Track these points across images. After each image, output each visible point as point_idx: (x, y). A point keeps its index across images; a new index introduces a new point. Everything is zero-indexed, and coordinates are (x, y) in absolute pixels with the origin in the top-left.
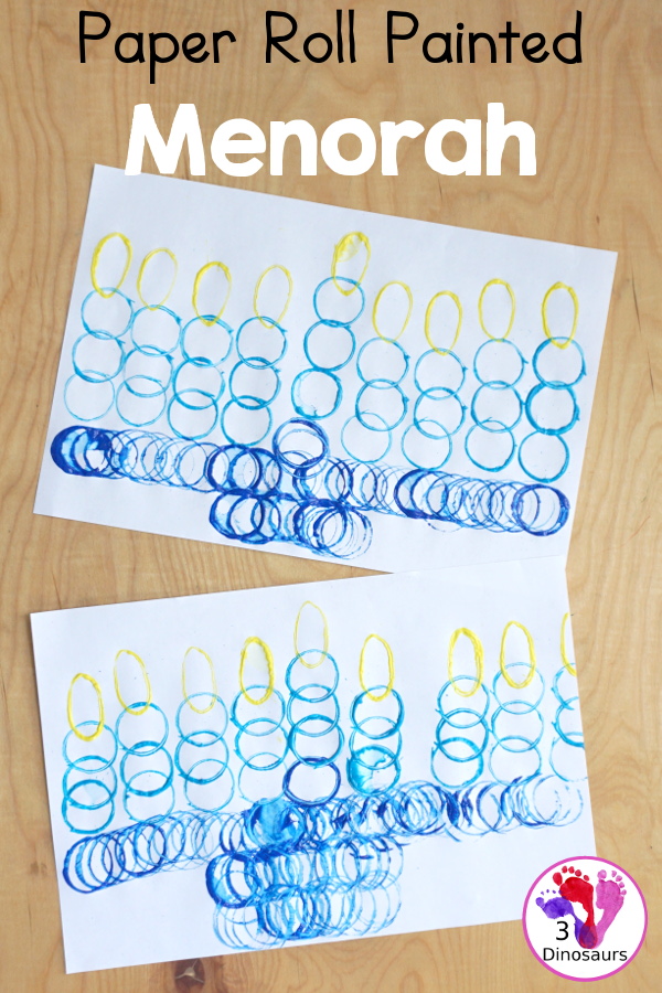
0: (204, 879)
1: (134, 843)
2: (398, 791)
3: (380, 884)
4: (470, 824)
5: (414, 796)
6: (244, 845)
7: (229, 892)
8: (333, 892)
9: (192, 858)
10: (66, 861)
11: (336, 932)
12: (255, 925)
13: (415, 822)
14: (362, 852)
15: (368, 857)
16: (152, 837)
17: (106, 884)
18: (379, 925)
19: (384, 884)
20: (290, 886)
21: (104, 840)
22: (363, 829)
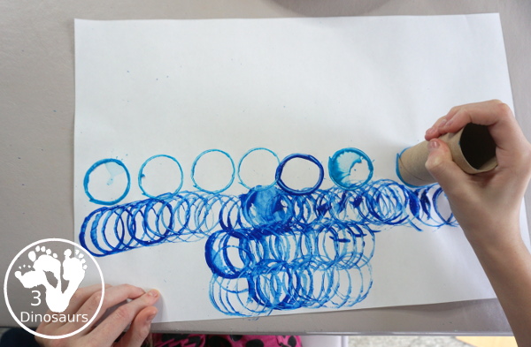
0: (203, 251)
1: (145, 216)
2: (371, 187)
3: (356, 264)
4: (429, 217)
5: (385, 191)
6: (240, 224)
7: (225, 264)
8: (315, 269)
9: (194, 232)
10: (84, 226)
11: (317, 304)
12: (246, 294)
13: (385, 213)
14: (341, 236)
15: (345, 241)
16: (161, 212)
17: (116, 250)
18: (354, 300)
19: (359, 264)
20: (279, 261)
21: (119, 211)
22: (341, 217)
